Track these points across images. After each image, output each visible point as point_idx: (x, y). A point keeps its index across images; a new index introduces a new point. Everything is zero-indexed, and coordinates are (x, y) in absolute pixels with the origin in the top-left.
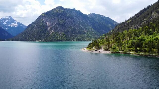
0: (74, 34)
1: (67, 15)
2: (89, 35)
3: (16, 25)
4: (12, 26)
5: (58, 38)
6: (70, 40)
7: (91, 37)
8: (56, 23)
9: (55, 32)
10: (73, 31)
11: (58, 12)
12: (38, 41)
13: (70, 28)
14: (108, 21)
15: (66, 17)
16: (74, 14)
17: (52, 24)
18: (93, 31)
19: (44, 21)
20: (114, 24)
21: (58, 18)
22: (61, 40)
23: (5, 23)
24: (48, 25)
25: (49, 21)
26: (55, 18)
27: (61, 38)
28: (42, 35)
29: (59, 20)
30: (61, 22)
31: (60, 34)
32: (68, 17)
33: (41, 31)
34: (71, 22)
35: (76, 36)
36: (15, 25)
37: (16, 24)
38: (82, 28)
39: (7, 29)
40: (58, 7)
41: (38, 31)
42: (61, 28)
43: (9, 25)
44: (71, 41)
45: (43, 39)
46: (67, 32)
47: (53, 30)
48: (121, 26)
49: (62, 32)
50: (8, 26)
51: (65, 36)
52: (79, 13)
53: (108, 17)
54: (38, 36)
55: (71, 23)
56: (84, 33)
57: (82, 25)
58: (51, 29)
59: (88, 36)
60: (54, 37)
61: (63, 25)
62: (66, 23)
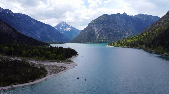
0: (116, 37)
1: (110, 21)
4: (66, 31)
5: (102, 41)
8: (101, 29)
9: (100, 36)
10: (115, 34)
11: (103, 20)
12: (88, 43)
13: (112, 32)
15: (110, 23)
16: (118, 19)
17: (99, 30)
19: (92, 28)
21: (103, 25)
22: (105, 42)
23: (61, 28)
24: (95, 31)
25: (96, 27)
26: (100, 25)
27: (105, 40)
30: (105, 28)
31: (104, 37)
32: (112, 23)
36: (69, 29)
38: (124, 31)
39: (63, 33)
40: (103, 15)
41: (89, 36)
42: (105, 33)
43: (64, 29)
45: (91, 41)
46: (109, 36)
49: (106, 35)
50: (63, 31)
51: (108, 39)
54: (89, 39)
55: (113, 28)
57: (125, 28)
58: (98, 34)
60: (99, 40)
61: (107, 30)
62: (109, 28)
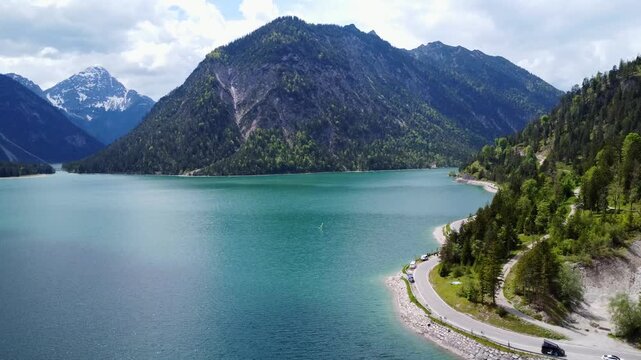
0: (353, 137)
1: (319, 53)
2: (419, 140)
3: (123, 103)
4: (107, 108)
5: (278, 160)
6: (330, 168)
7: (427, 150)
8: (269, 88)
9: (263, 131)
10: (347, 123)
11: (279, 42)
12: (187, 175)
13: (331, 109)
14: (503, 74)
15: (315, 60)
16: (353, 49)
17: (254, 94)
18: (438, 123)
19: (218, 83)
20: (529, 87)
21: (278, 66)
22: (293, 170)
23: (83, 97)
24: (235, 101)
25: (241, 81)
26: (265, 66)
27: (293, 159)
28: (206, 148)
29: (285, 77)
30: (292, 83)
31: (288, 140)
32: (325, 62)
33: (202, 129)
34: (337, 81)
35: (359, 149)
36: (117, 102)
37: (122, 99)
38: (388, 109)
39: (89, 118)
40: (279, 20)
41: (191, 129)
42: (294, 112)
43: (95, 101)
44: (338, 170)
45: (207, 164)
46: (317, 131)
47: (255, 122)
48: (600, 94)
49: (297, 128)
50: (92, 108)
51: (311, 150)
52: (373, 42)
53: (501, 60)
54: (190, 149)
55: (336, 89)
56: (398, 132)
57: (387, 97)
58: (249, 117)
59: (414, 146)
60: (258, 155)
61: (301, 100)
62: (314, 89)
